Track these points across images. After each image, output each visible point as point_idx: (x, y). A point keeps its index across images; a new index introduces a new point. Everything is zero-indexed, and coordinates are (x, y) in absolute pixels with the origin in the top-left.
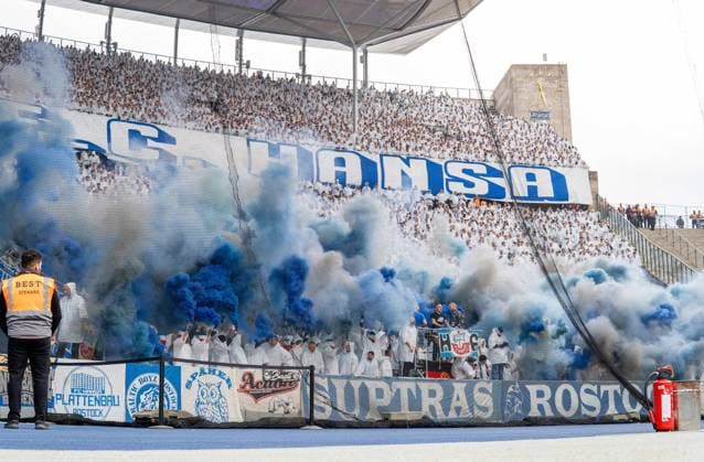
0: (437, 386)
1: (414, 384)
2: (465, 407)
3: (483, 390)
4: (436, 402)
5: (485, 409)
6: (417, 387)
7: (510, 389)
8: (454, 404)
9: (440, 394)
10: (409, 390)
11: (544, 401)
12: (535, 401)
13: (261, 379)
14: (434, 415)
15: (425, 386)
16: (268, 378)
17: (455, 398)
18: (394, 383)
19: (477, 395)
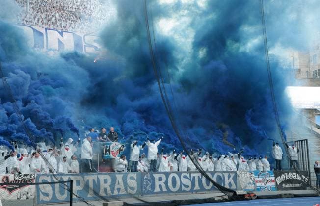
0: (108, 177)
1: (96, 176)
2: (123, 188)
3: (132, 178)
4: (107, 186)
5: (133, 189)
6: (98, 178)
7: (145, 177)
8: (117, 186)
9: (110, 181)
10: (94, 180)
11: (162, 183)
12: (157, 183)
13: (13, 179)
14: (107, 194)
15: (102, 177)
16: (17, 178)
17: (117, 183)
18: (85, 176)
19: (129, 181)
